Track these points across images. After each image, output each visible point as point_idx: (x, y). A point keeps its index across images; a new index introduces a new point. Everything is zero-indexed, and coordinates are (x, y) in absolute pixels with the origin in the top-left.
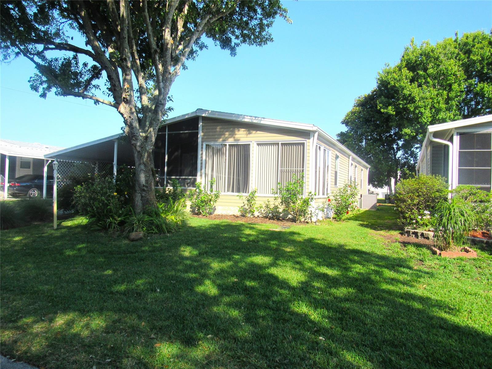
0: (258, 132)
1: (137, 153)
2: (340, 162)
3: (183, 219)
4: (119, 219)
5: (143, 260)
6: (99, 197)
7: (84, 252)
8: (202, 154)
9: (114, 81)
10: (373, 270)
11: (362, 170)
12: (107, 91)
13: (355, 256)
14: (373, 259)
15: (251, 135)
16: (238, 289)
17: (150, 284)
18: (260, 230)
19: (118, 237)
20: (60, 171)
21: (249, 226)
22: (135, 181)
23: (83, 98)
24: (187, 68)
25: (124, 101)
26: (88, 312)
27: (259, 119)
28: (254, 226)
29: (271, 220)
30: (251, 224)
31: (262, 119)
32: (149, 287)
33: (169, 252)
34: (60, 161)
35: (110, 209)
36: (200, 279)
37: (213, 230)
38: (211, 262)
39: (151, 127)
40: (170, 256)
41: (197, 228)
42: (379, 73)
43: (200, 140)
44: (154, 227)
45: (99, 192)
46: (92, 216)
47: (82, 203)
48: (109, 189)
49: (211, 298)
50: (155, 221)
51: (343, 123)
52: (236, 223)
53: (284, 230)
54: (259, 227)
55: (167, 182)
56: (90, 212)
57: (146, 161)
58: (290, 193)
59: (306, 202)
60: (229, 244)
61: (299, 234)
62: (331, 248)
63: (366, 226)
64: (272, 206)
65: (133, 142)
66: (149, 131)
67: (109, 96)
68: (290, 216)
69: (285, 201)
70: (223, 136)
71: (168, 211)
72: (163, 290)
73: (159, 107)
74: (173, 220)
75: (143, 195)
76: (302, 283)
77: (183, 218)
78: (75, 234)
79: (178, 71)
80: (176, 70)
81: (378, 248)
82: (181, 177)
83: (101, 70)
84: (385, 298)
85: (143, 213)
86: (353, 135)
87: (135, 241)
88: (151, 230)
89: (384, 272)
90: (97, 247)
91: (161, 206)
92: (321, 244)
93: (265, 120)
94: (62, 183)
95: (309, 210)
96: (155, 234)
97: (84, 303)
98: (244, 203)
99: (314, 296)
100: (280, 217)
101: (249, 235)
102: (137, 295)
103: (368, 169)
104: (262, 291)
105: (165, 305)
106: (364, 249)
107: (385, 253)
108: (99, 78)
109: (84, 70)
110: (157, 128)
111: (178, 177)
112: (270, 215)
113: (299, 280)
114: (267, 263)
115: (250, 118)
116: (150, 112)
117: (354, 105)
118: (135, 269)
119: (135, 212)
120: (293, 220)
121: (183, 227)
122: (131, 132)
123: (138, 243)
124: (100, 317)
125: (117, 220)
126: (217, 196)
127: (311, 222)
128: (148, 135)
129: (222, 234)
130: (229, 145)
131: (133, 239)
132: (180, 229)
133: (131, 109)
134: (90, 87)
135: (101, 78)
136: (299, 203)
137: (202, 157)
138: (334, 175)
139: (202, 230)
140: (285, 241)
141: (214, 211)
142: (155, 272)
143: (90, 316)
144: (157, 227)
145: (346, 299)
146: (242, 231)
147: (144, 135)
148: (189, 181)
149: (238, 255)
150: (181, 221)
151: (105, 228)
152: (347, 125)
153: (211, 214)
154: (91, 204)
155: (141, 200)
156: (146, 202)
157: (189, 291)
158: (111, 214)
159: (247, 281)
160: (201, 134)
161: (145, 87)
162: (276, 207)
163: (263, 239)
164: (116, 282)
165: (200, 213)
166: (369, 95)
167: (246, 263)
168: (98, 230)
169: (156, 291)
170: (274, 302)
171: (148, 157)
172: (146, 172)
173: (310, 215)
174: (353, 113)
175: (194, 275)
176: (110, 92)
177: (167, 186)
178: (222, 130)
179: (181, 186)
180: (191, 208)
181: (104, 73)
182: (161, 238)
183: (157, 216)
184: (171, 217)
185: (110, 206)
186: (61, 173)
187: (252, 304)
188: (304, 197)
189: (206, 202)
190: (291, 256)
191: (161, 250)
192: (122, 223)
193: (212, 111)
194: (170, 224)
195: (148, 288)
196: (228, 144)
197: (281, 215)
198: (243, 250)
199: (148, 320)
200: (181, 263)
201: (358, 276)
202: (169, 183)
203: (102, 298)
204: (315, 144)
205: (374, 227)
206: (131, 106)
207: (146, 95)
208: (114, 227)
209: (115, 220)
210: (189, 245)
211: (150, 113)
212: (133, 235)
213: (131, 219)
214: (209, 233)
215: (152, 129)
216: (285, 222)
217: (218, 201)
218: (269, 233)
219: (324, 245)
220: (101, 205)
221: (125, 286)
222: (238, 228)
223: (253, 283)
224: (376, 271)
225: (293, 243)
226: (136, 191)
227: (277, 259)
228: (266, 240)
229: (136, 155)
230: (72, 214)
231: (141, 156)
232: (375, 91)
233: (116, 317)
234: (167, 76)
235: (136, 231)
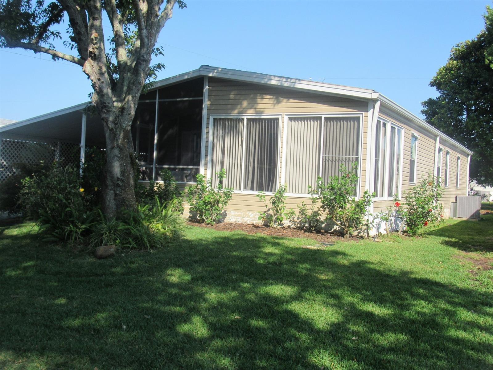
0: (291, 101)
1: (108, 131)
2: (419, 145)
3: (174, 229)
4: (83, 226)
5: (111, 286)
6: (54, 195)
7: (30, 274)
8: (208, 133)
9: (79, 26)
10: (442, 310)
11: (458, 158)
12: (70, 40)
13: (420, 288)
14: (447, 293)
15: (280, 105)
16: (237, 330)
17: (115, 318)
18: (287, 247)
19: (80, 252)
20: (5, 156)
21: (272, 240)
22: (106, 172)
23: (36, 51)
24: (185, 7)
25: (91, 56)
26: (25, 351)
27: (292, 81)
28: (280, 241)
29: (306, 233)
30: (277, 238)
31: (297, 81)
32: (112, 322)
33: (149, 276)
34: (6, 141)
35: (71, 212)
36: (186, 313)
37: (216, 246)
38: (207, 293)
39: (129, 94)
40: (150, 281)
41: (194, 243)
42: (489, 9)
43: (205, 112)
44: (131, 240)
45: (55, 188)
46: (45, 222)
47: (32, 202)
48: (70, 184)
49: (196, 341)
50: (132, 231)
51: (432, 86)
52: (253, 236)
53: (323, 248)
54: (286, 243)
55: (157, 174)
56: (43, 215)
57: (122, 144)
58: (335, 193)
59: (360, 207)
60: (238, 267)
61: (344, 254)
62: (387, 275)
63: (453, 245)
64: (309, 213)
65: (104, 116)
66: (126, 100)
67: (72, 48)
68: (336, 227)
69: (329, 204)
70: (239, 107)
71: (154, 216)
72: (131, 327)
73: (141, 64)
74: (159, 230)
75: (118, 192)
76: (333, 325)
77: (175, 227)
78: (22, 246)
79: (170, 12)
80: (166, 11)
81: (460, 278)
82: (178, 167)
83: (62, 11)
84: (448, 348)
85: (117, 219)
86: (448, 103)
87: (104, 258)
88: (127, 244)
89: (458, 312)
90: (50, 265)
91: (143, 209)
92: (374, 270)
93: (302, 82)
94: (8, 173)
95: (365, 219)
96: (132, 249)
97: (22, 340)
98: (266, 206)
99: (345, 342)
100: (321, 228)
101: (271, 254)
102: (94, 332)
103: (469, 157)
104: (271, 334)
105: (130, 347)
106: (437, 279)
107: (469, 285)
108: (58, 22)
109: (39, 10)
110: (138, 95)
111: (172, 167)
112: (307, 225)
113: (328, 320)
114: (287, 295)
115: (278, 79)
116: (129, 71)
117: (449, 58)
118: (97, 298)
119: (105, 217)
120: (341, 233)
121: (174, 240)
122: (101, 100)
123: (108, 262)
124: (41, 359)
125: (79, 229)
126: (228, 196)
127: (368, 236)
128: (126, 106)
129: (230, 251)
130: (248, 119)
131: (101, 255)
132: (169, 243)
133: (100, 68)
134: (46, 35)
135: (61, 22)
136: (349, 207)
137: (207, 137)
138: (409, 166)
139: (201, 245)
140: (322, 264)
141: (224, 218)
142: (124, 303)
143: (27, 357)
144: (136, 238)
145: (392, 349)
146: (260, 248)
147: (120, 105)
148: (189, 172)
149: (247, 282)
150: (172, 231)
151: (63, 240)
152: (438, 88)
153: (219, 222)
154: (43, 204)
155: (115, 199)
156: (121, 203)
157: (167, 329)
158: (72, 219)
159: (253, 319)
160: (206, 104)
161: (123, 35)
162: (316, 214)
163: (288, 260)
164: (68, 314)
165: (203, 221)
166: (473, 42)
167: (257, 294)
168: (53, 242)
169: (121, 327)
170: (284, 349)
171: (124, 138)
172: (121, 159)
173: (365, 227)
174: (448, 69)
175: (178, 309)
176: (73, 43)
177: (156, 179)
178: (238, 97)
179: (177, 180)
180: (191, 212)
181: (66, 16)
182: (140, 256)
183: (136, 223)
184: (157, 225)
185: (70, 207)
186: (7, 158)
187: (252, 351)
188: (357, 199)
189: (213, 204)
190: (325, 286)
191: (139, 272)
192: (86, 233)
193: (224, 69)
194: (153, 235)
195: (110, 324)
196: (245, 118)
197: (323, 225)
198: (257, 276)
199: (104, 366)
200: (163, 291)
201: (417, 316)
202: (159, 175)
203: (47, 335)
204: (376, 119)
205: (464, 246)
206: (101, 64)
207: (124, 46)
208: (76, 238)
209: (77, 227)
210: (179, 266)
211: (129, 74)
212: (101, 250)
213: (98, 227)
214: (211, 250)
215: (130, 97)
216: (328, 236)
217: (229, 202)
218: (300, 251)
219: (379, 271)
220: (57, 205)
221: (80, 320)
222: (256, 244)
223: (261, 323)
224: (447, 310)
225: (334, 267)
226: (107, 186)
227: (304, 289)
228: (293, 262)
229: (107, 134)
230: (19, 217)
231: (114, 137)
232: (482, 36)
233: (60, 359)
234: (152, 20)
235: (106, 245)
